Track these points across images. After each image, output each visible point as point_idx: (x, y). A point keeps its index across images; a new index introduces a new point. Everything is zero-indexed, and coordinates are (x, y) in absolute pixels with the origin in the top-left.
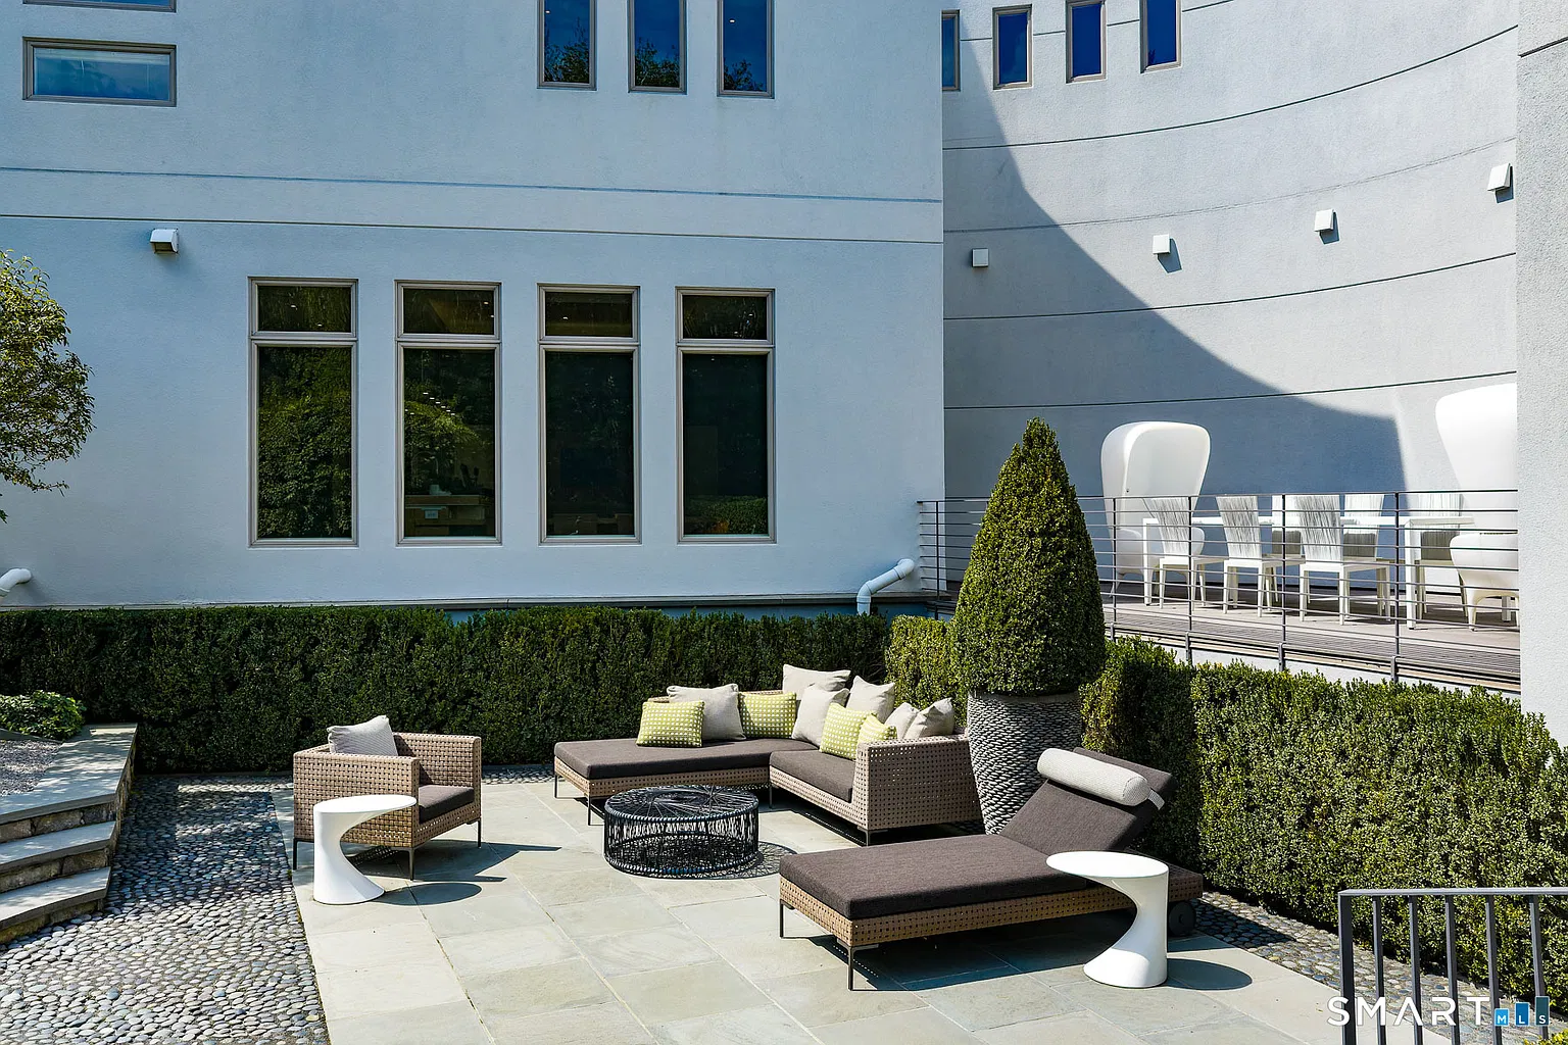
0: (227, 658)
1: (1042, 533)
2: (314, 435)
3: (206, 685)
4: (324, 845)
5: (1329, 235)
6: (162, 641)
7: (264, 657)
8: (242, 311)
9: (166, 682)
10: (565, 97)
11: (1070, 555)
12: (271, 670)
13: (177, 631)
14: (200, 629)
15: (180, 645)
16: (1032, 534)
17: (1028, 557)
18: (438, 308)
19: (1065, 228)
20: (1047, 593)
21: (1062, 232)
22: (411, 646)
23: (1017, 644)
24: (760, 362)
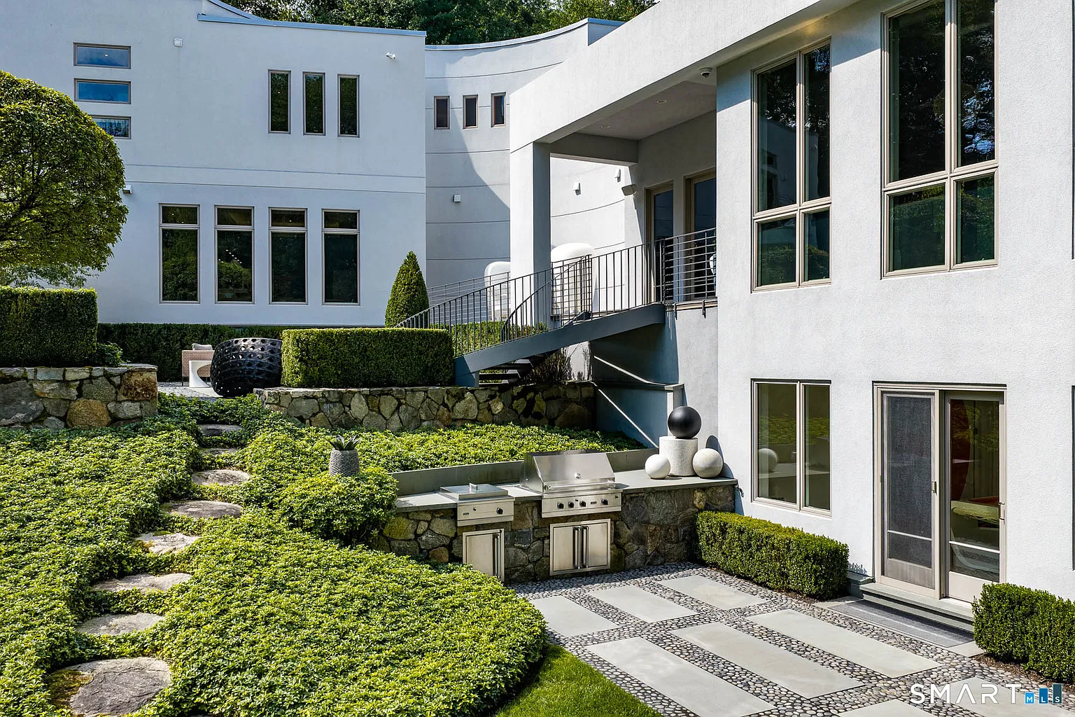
0: (153, 340)
1: (408, 284)
2: (177, 275)
3: (146, 349)
4: (192, 371)
5: (578, 192)
6: (130, 333)
7: (166, 339)
8: (157, 215)
9: (132, 348)
10: (279, 136)
11: (416, 291)
12: (169, 344)
13: (135, 330)
14: (143, 330)
15: (136, 335)
16: (405, 285)
17: (403, 291)
18: (232, 216)
19: (490, 187)
20: (408, 301)
21: (489, 188)
22: (220, 337)
23: (399, 316)
24: (354, 238)
